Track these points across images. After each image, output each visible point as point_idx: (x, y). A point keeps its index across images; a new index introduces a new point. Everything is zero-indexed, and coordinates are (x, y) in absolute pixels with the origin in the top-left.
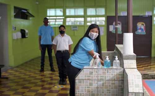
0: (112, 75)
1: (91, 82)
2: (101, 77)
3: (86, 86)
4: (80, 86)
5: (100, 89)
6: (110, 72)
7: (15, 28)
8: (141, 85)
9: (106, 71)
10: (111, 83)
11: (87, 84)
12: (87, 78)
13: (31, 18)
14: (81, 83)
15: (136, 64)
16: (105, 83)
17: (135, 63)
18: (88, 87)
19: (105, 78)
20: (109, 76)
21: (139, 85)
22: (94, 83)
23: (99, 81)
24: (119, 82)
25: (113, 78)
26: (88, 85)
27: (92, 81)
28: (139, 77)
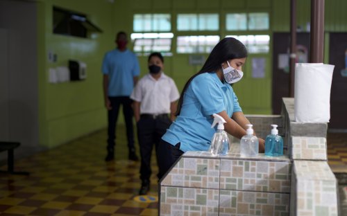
0: (259, 176)
1: (201, 194)
2: (228, 180)
3: (189, 205)
4: (172, 205)
5: (224, 213)
6: (253, 170)
7: (55, 56)
8: (333, 209)
9: (244, 166)
10: (256, 198)
11: (192, 199)
12: (190, 183)
13: (94, 36)
14: (175, 196)
15: (325, 149)
16: (240, 199)
17: (322, 147)
18: (193, 208)
19: (240, 185)
20: (250, 179)
21: (327, 208)
22: (211, 198)
23: (224, 193)
24: (277, 197)
25: (262, 186)
26: (193, 202)
27: (205, 192)
28: (330, 186)
